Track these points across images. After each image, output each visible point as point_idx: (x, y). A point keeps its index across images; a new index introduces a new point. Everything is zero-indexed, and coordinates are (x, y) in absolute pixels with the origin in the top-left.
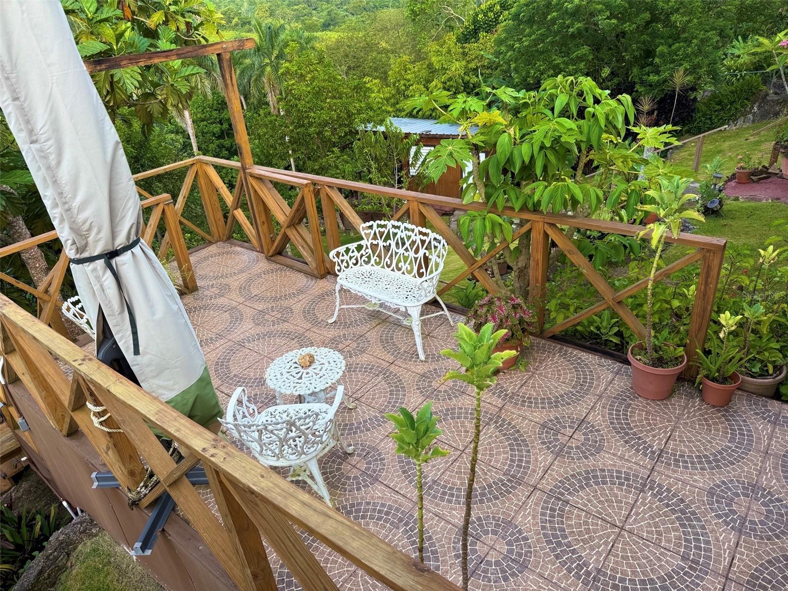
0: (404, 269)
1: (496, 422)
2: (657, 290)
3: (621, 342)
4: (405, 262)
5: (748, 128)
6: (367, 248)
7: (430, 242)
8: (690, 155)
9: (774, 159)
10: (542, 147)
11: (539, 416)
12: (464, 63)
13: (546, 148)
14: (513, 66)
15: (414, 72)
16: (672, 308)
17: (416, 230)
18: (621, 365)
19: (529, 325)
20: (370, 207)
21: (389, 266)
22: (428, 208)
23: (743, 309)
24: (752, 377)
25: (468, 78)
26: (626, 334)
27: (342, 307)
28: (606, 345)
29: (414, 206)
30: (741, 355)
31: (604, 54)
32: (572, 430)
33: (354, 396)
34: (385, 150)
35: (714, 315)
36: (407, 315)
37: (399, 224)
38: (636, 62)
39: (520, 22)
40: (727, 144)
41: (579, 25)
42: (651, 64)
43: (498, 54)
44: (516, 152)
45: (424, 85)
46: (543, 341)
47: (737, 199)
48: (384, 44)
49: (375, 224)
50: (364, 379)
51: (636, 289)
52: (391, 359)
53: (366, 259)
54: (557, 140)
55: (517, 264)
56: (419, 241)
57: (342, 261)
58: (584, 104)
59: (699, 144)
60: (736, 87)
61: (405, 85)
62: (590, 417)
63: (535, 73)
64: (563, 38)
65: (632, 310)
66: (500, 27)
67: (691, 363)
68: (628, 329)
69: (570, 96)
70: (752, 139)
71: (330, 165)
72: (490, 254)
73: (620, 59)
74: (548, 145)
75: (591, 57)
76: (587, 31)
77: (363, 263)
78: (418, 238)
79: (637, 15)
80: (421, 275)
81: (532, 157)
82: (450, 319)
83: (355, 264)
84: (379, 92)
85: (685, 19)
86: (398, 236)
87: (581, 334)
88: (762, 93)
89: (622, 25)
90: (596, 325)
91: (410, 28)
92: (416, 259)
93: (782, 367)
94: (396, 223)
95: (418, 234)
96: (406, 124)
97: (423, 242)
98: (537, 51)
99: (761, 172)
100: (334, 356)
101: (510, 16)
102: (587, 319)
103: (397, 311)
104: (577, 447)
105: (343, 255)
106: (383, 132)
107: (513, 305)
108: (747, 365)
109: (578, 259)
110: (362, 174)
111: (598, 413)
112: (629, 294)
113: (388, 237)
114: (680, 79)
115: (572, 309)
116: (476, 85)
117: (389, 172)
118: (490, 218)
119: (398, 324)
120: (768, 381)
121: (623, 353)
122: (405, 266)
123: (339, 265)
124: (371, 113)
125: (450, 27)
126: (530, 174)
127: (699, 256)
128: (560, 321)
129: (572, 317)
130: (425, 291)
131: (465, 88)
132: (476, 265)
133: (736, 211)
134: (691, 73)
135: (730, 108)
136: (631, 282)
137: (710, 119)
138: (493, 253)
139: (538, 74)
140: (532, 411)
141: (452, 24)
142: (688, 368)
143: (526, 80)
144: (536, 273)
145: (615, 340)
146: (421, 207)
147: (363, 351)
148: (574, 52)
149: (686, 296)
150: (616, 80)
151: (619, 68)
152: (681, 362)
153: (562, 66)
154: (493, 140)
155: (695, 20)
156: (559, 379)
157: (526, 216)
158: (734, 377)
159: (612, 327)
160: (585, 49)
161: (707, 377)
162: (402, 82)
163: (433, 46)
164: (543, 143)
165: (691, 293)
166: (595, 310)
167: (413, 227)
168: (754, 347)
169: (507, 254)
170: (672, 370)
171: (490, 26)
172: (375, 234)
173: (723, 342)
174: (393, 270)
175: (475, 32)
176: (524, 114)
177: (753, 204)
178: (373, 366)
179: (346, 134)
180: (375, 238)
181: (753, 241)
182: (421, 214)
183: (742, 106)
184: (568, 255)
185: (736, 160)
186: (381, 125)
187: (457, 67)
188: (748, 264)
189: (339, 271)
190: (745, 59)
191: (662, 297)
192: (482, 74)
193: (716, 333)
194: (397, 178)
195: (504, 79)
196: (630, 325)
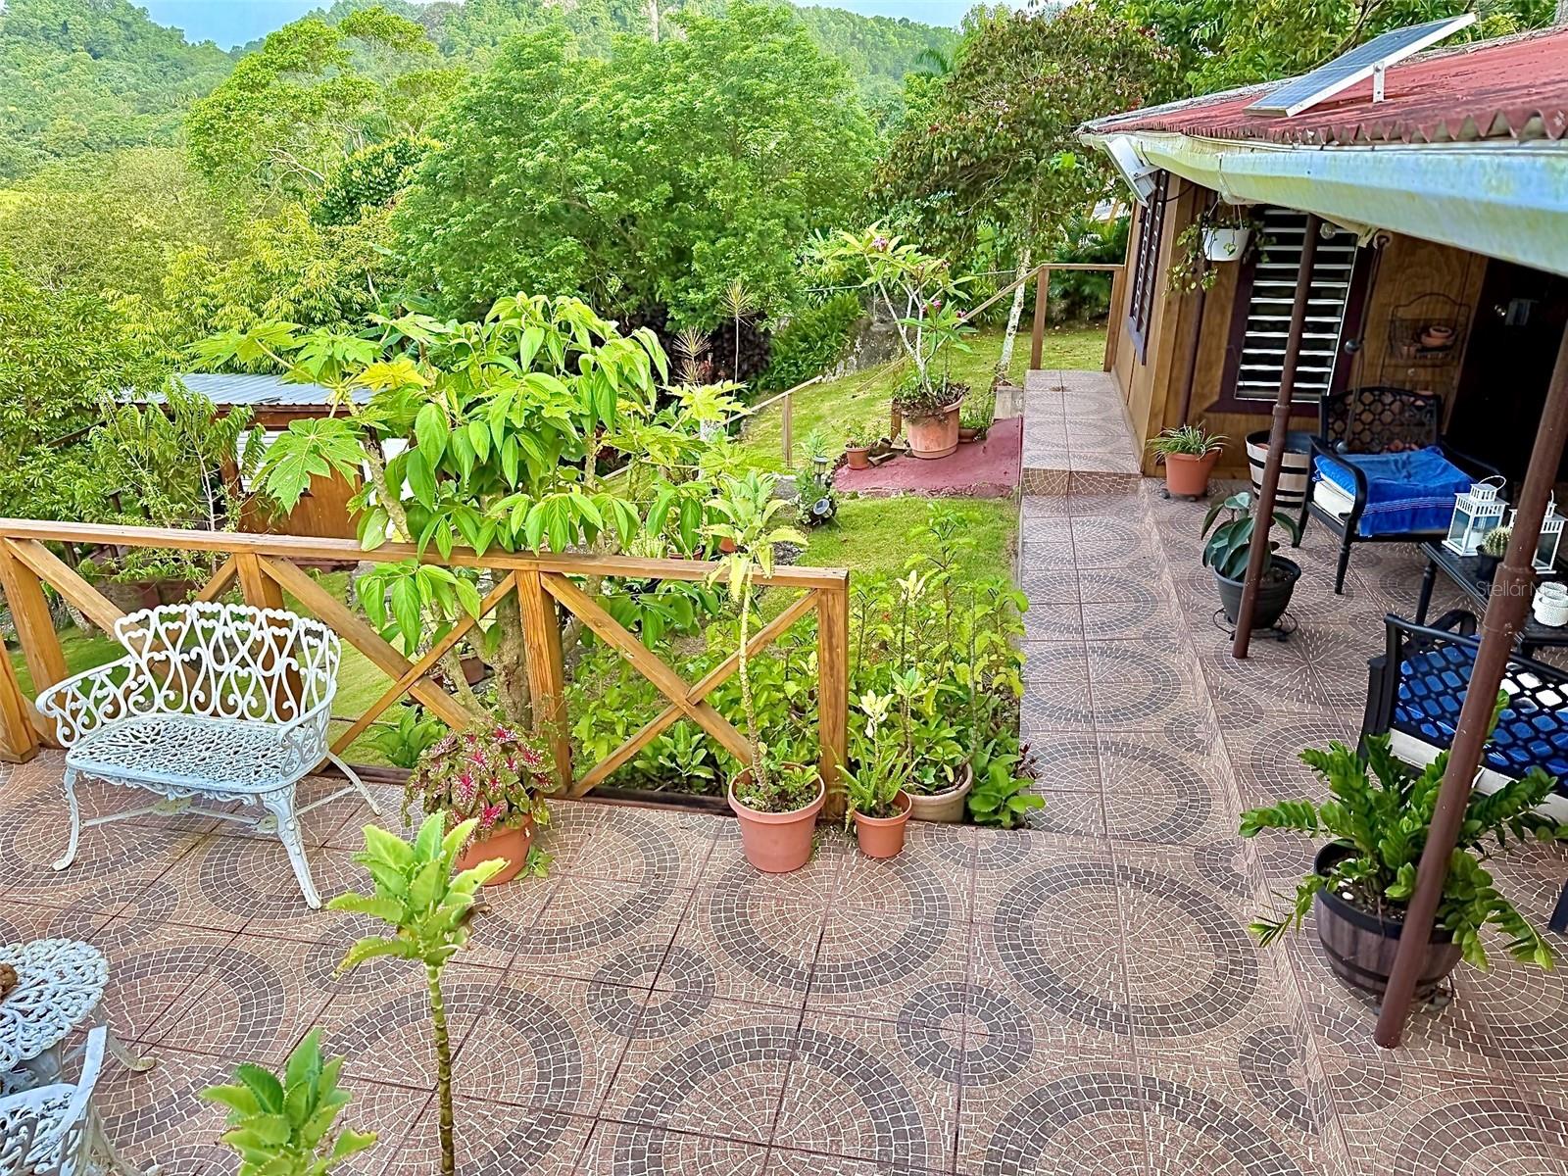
0: (242, 706)
1: (499, 1004)
2: (758, 670)
3: (716, 775)
4: (243, 691)
5: (852, 378)
6: (139, 672)
7: (298, 638)
8: (776, 427)
9: (896, 429)
10: (509, 430)
11: (585, 963)
12: (334, 263)
13: (518, 431)
14: (437, 270)
15: (224, 280)
16: (786, 698)
17: (261, 617)
18: (721, 819)
19: (540, 781)
20: (150, 570)
21: (202, 707)
22: (281, 565)
23: (893, 681)
24: (928, 793)
25: (348, 293)
26: (721, 759)
27: (89, 823)
28: (690, 786)
29: (248, 565)
30: (903, 759)
31: (605, 252)
32: (652, 975)
33: (145, 1038)
34: (174, 443)
35: (852, 697)
36: (262, 812)
37: (217, 606)
38: (662, 269)
39: (439, 189)
40: (827, 404)
41: (551, 199)
42: (688, 272)
43: (403, 247)
44: (458, 440)
45: (250, 306)
46: (576, 805)
47: (855, 496)
48: (142, 221)
49: (154, 615)
50: (170, 988)
51: (724, 674)
52: (236, 921)
53: (141, 699)
54: (534, 413)
55: (500, 659)
56: (269, 641)
57: (74, 714)
58: (575, 347)
59: (785, 408)
60: (824, 312)
61: (205, 306)
62: (681, 937)
63: (482, 286)
64: (526, 220)
65: (723, 713)
66: (401, 196)
67: (833, 791)
68: (722, 748)
69: (546, 331)
70: (861, 396)
71: (32, 486)
72: (440, 646)
73: (634, 264)
74: (519, 424)
75: (583, 258)
76: (568, 211)
77: (133, 710)
78: (268, 633)
79: (650, 187)
80: (285, 715)
81: (493, 448)
82: (370, 801)
83: (114, 715)
84: (142, 320)
85: (730, 197)
86: (218, 634)
87: (644, 775)
88: (864, 321)
89: (628, 201)
90: (666, 752)
91: (202, 187)
92: (269, 681)
93: (964, 766)
94: (208, 608)
95: (265, 625)
96: (219, 386)
97: (281, 641)
98: (480, 243)
99: (882, 450)
100: (72, 955)
101: (416, 176)
102: (649, 743)
103: (237, 807)
104: (667, 1007)
105: (75, 699)
106: (164, 406)
107: (503, 745)
108: (916, 774)
109: (612, 634)
110: (122, 499)
111: (695, 926)
112: (714, 684)
113: (191, 640)
114: (739, 300)
115: (620, 730)
116: (367, 306)
117: (190, 489)
118: (426, 573)
119: (244, 836)
120: (951, 795)
121: (721, 795)
122: (243, 701)
123: (66, 724)
124: (128, 366)
125: (294, 190)
126: (496, 482)
127: (812, 603)
128: (601, 758)
129: (623, 746)
130: (301, 751)
131: (343, 311)
132: (413, 674)
133: (857, 515)
134: (753, 289)
135: (822, 347)
136: (715, 662)
137: (796, 364)
138: (445, 643)
139: (488, 286)
140: (570, 958)
141: (300, 186)
142: (830, 799)
143: (469, 298)
144: (539, 671)
145: (705, 773)
146: (265, 565)
147: (159, 919)
148: (551, 248)
149: (805, 673)
150: (634, 300)
151: (636, 278)
152: (817, 793)
153: (533, 272)
154: (406, 418)
155: (745, 201)
156: (616, 874)
157: (501, 563)
158: (900, 800)
159: (696, 749)
160: (570, 243)
161: (860, 809)
162: (198, 300)
163: (262, 228)
164: (507, 420)
165: (811, 666)
166: (661, 725)
167: (252, 610)
168: (919, 741)
169: (476, 642)
170: (806, 810)
171: (380, 193)
172: (157, 635)
173: (873, 743)
174: (215, 714)
175: (350, 203)
176: (463, 365)
177: (879, 502)
178: (191, 950)
179: (67, 414)
180: (158, 646)
181: (889, 563)
182: (267, 579)
183: (839, 344)
184: (594, 629)
185: (844, 432)
186: (156, 390)
187: (319, 272)
188: (888, 602)
189: (67, 738)
190: (831, 266)
191: (768, 682)
192: (376, 286)
193: (862, 728)
194: (211, 502)
195: (424, 296)
196: (724, 742)
